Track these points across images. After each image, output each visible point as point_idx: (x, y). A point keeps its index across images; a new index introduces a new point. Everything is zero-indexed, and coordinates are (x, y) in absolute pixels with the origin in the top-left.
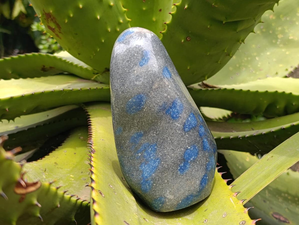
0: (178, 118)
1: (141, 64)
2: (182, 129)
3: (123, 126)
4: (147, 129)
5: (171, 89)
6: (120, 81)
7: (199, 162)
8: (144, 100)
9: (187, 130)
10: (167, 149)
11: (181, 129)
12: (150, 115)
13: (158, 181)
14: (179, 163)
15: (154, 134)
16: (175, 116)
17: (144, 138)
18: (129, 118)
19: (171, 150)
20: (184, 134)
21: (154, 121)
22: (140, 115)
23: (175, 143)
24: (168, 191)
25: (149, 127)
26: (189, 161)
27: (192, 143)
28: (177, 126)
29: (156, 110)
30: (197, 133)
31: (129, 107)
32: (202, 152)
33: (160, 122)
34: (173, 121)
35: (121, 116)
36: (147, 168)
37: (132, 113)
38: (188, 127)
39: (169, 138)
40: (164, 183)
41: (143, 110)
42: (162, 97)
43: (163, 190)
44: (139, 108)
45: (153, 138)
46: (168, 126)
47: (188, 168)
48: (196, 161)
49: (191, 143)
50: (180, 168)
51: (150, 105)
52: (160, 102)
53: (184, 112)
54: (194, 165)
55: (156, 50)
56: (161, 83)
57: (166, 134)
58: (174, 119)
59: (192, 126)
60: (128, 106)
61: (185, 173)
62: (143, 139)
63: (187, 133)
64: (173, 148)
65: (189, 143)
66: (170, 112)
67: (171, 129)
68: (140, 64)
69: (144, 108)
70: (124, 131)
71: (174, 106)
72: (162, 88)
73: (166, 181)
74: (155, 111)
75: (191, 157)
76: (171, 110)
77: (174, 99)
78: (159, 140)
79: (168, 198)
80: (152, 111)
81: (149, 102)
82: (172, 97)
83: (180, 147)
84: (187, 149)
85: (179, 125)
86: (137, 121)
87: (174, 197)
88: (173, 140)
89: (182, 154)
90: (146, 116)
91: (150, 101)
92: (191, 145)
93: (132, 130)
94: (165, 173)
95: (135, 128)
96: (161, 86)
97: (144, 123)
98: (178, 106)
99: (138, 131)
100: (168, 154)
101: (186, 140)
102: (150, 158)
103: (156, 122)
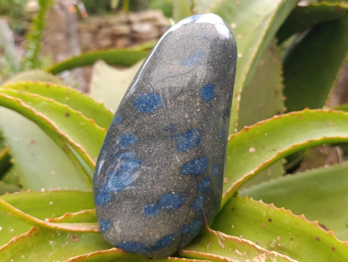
0: (183, 152)
1: (184, 62)
2: (180, 167)
3: (123, 117)
4: (143, 139)
5: (198, 115)
6: (150, 65)
7: (174, 217)
8: (159, 105)
9: (184, 172)
10: (148, 176)
11: (178, 166)
12: (155, 126)
13: (117, 203)
14: (150, 201)
15: (146, 151)
16: (181, 147)
17: (134, 146)
18: (133, 112)
19: (151, 180)
20: (177, 174)
21: (155, 135)
22: (144, 118)
23: (161, 177)
24: (119, 222)
25: (146, 138)
26: (163, 208)
27: (181, 190)
28: (176, 160)
29: (164, 125)
30: (196, 183)
31: (140, 101)
32: (187, 208)
33: (160, 142)
34: (175, 150)
35: (128, 104)
36: (115, 180)
37: (138, 109)
38: (187, 170)
39: (158, 166)
40: (120, 210)
41: (151, 116)
42: (180, 116)
43: (114, 216)
44: (149, 110)
45: (142, 153)
46: (166, 153)
47: (156, 213)
48: (171, 213)
49: (179, 189)
50: (148, 207)
51: (162, 115)
52: (174, 120)
53: (195, 150)
54: (166, 216)
55: (215, 58)
56: (191, 99)
57: (158, 160)
58: (178, 149)
59: (194, 171)
60: (139, 99)
61: (149, 216)
62: (132, 146)
63: (182, 176)
64: (154, 181)
65: (176, 188)
66: (179, 139)
67: (167, 158)
68: (182, 61)
69: (153, 114)
70: (122, 123)
71: (187, 134)
72: (188, 105)
73: (124, 209)
74: (162, 125)
75: (168, 205)
76: (181, 137)
77: (194, 128)
78: (146, 160)
79: (114, 229)
80: (159, 123)
81: (162, 111)
82: (192, 124)
83: (164, 185)
84: (170, 193)
85: (179, 160)
86: (139, 123)
87: (122, 232)
88: (161, 171)
89: (160, 194)
90: (151, 124)
91: (164, 111)
92: (178, 192)
93: (129, 128)
94: (128, 200)
95: (132, 128)
96: (189, 102)
97: (143, 130)
98: (192, 138)
99: (133, 134)
100: (145, 183)
101: (176, 183)
102: (126, 172)
103: (156, 138)
